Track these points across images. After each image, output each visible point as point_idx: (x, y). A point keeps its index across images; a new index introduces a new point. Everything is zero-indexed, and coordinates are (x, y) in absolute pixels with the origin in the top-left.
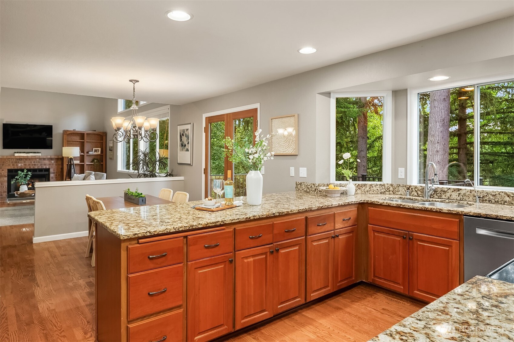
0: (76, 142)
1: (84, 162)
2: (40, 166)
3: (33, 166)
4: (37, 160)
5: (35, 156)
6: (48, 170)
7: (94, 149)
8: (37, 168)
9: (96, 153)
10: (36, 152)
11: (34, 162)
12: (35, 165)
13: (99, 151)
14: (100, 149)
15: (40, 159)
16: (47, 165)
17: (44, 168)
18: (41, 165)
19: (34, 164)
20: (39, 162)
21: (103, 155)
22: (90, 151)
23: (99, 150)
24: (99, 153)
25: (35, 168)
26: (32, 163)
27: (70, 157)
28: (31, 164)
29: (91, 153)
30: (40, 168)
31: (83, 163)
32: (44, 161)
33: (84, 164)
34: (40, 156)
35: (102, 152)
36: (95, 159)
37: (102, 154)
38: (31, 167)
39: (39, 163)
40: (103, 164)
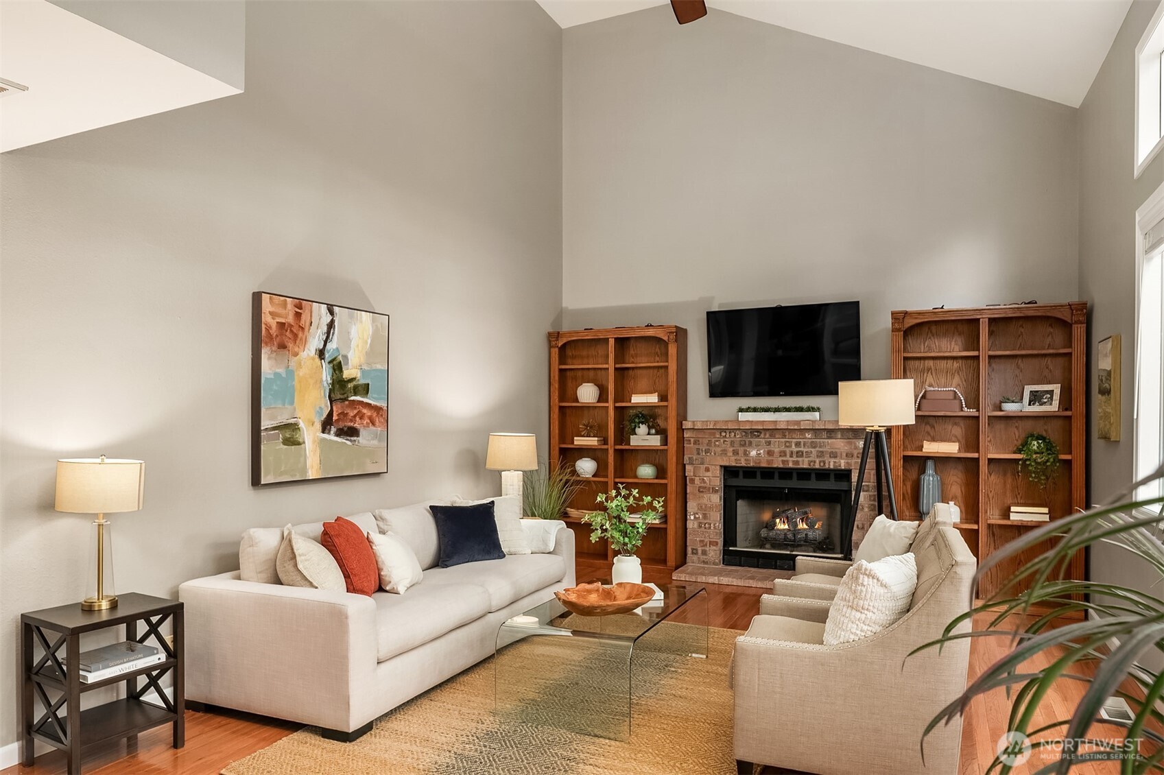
0: (950, 362)
1: (978, 451)
2: (817, 462)
3: (795, 459)
4: (806, 438)
5: (798, 423)
6: (844, 475)
7: (1028, 389)
8: (806, 466)
9: (1037, 409)
10: (805, 406)
11: (798, 444)
12: (802, 456)
13: (1051, 398)
14: (1056, 388)
15: (816, 431)
16: (841, 458)
17: (832, 467)
18: (821, 454)
19: (797, 452)
20: (814, 445)
21: (1069, 418)
22: (1008, 400)
23: (1051, 392)
24: (1054, 407)
25: (801, 466)
26: (791, 446)
27: (869, 429)
28: (788, 450)
29: (1010, 408)
30: (817, 466)
31: (975, 455)
32: (830, 441)
33: (977, 459)
34: (814, 422)
35: (1066, 401)
36: (1032, 436)
37: (1068, 413)
38: (788, 461)
39: (815, 447)
40: (1069, 462)
